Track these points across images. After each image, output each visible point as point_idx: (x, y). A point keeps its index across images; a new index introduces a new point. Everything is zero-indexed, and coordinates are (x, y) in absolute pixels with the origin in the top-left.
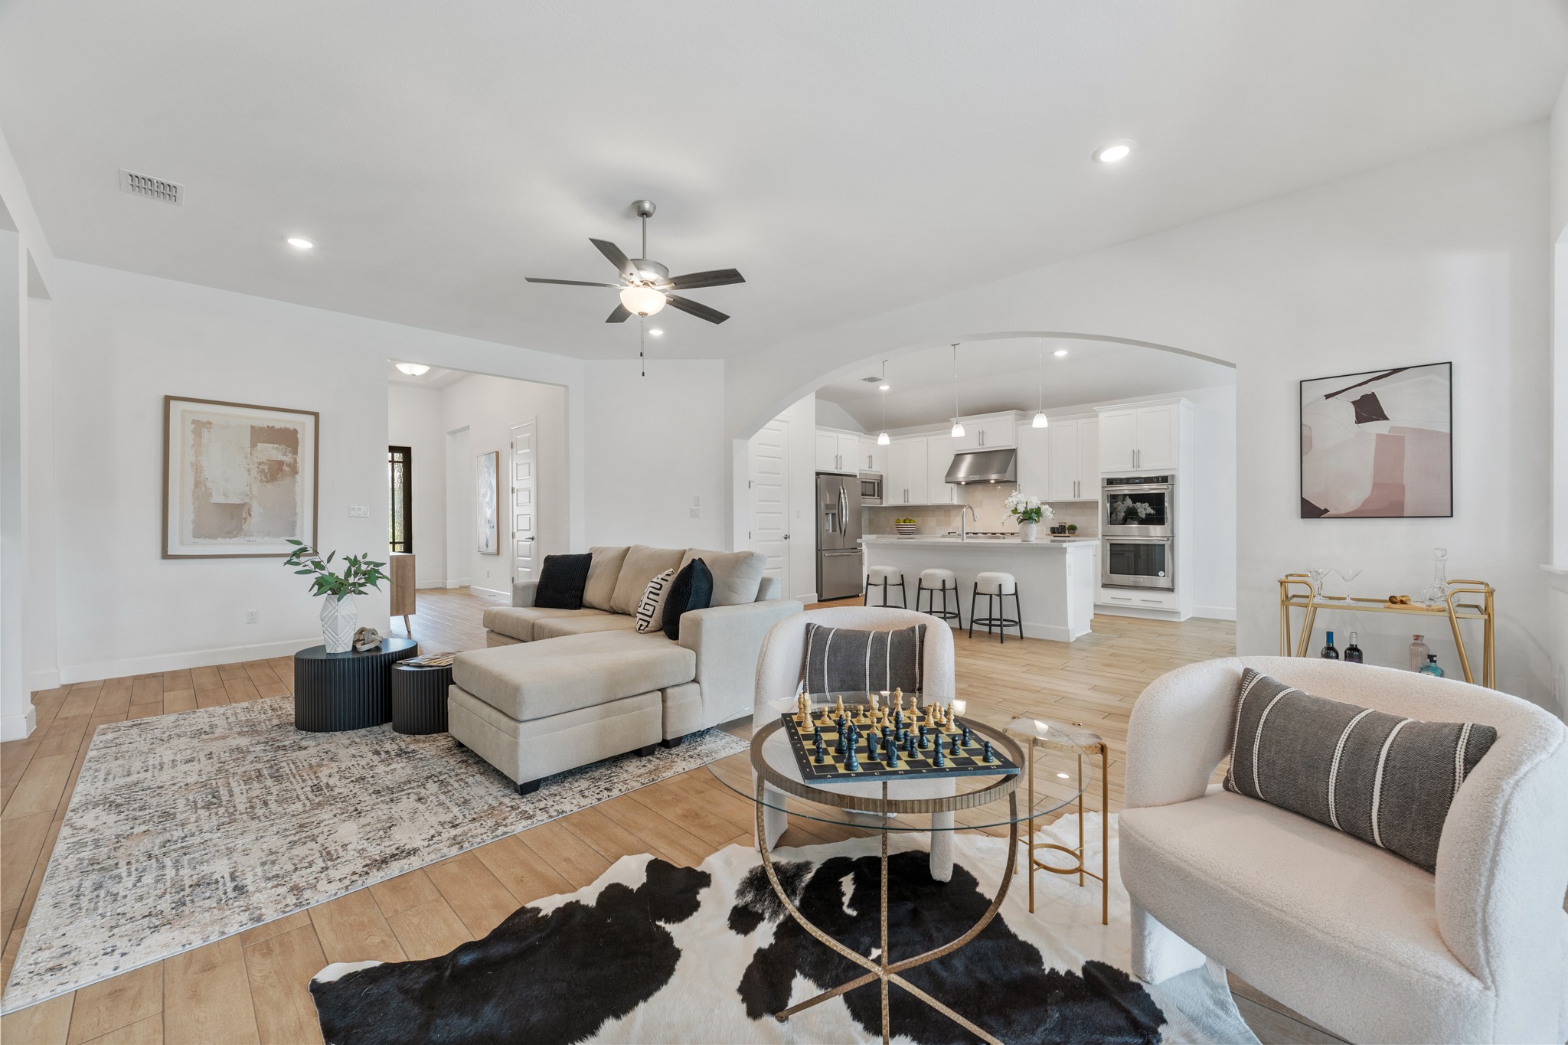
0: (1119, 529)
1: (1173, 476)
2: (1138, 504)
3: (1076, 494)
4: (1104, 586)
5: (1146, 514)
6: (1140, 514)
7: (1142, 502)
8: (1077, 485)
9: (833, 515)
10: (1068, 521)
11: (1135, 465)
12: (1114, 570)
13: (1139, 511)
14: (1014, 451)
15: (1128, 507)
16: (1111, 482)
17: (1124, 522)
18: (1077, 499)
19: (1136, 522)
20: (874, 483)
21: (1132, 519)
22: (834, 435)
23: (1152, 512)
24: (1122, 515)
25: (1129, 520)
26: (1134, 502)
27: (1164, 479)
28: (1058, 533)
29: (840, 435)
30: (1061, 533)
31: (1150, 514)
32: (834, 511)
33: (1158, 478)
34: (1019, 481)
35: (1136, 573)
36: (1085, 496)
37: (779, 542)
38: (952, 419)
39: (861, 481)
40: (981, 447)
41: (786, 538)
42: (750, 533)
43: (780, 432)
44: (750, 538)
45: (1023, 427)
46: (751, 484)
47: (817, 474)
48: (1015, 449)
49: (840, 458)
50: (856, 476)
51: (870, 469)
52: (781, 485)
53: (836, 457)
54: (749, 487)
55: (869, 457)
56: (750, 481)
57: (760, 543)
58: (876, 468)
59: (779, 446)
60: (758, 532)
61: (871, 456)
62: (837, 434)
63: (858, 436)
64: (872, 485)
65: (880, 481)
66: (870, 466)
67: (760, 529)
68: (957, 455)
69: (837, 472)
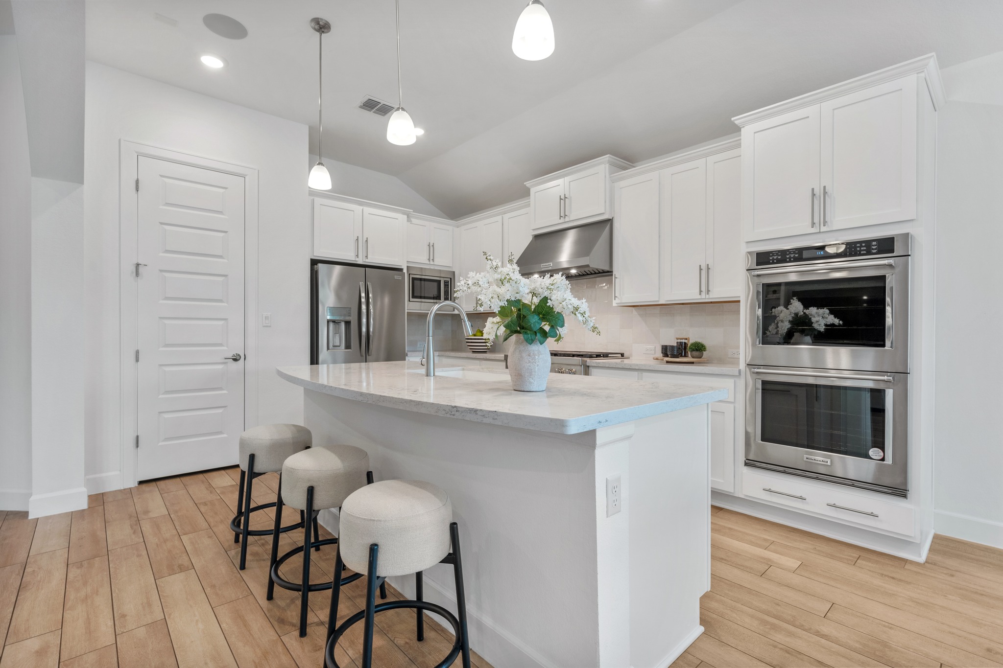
0: (779, 352)
1: (906, 236)
2: (813, 310)
3: (704, 289)
4: (749, 463)
5: (826, 325)
6: (815, 326)
7: (820, 306)
8: (705, 271)
9: (348, 323)
10: (693, 336)
11: (816, 220)
12: (766, 437)
13: (813, 320)
14: (607, 223)
15: (796, 314)
16: (763, 259)
17: (788, 339)
18: (704, 298)
19: (808, 339)
20: (439, 281)
21: (803, 332)
22: (358, 208)
23: (837, 321)
24: (785, 326)
25: (796, 335)
26: (806, 306)
27: (886, 246)
28: (673, 356)
29: (367, 210)
30: (676, 357)
31: (833, 325)
32: (347, 319)
33: (868, 243)
34: (615, 272)
35: (811, 445)
36: (718, 293)
37: (221, 367)
38: (528, 184)
39: (412, 278)
40: (562, 220)
41: (235, 360)
42: (137, 352)
43: (224, 190)
44: (137, 360)
45: (622, 183)
46: (141, 269)
47: (314, 262)
48: (610, 220)
49: (367, 241)
50: (401, 270)
51: (432, 262)
52: (225, 276)
53: (357, 240)
54: (137, 274)
55: (429, 245)
56: (138, 265)
57: (167, 369)
58: (442, 262)
59: (221, 212)
60: (161, 349)
61: (431, 244)
62: (362, 207)
63: (404, 213)
64: (435, 284)
65: (449, 280)
66: (431, 258)
67: (167, 346)
68: (537, 237)
69: (360, 262)
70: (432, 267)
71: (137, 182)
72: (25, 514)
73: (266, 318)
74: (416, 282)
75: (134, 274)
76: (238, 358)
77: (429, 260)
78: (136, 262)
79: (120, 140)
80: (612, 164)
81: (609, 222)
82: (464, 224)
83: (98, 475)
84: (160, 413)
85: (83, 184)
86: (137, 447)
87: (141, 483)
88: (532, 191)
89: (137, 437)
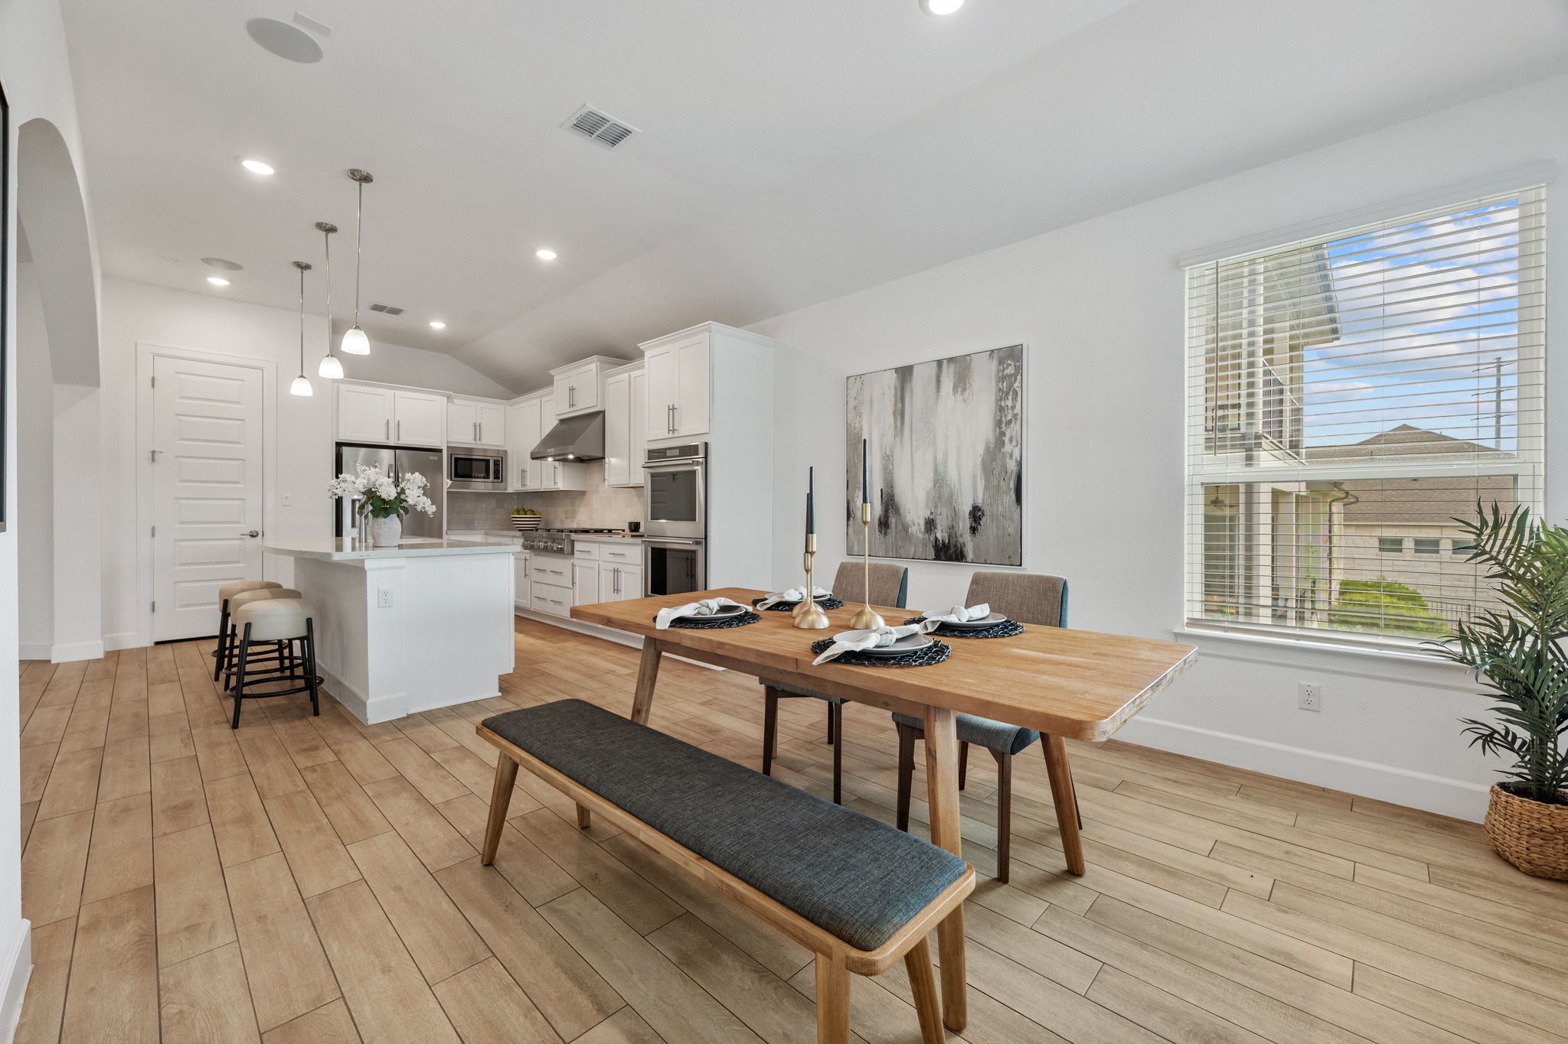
1: (705, 445)
11: (671, 428)
14: (599, 414)
20: (488, 460)
22: (389, 393)
27: (696, 450)
29: (399, 393)
34: (607, 458)
37: (238, 542)
38: (552, 372)
39: (455, 458)
40: (572, 409)
41: (252, 536)
42: (153, 528)
43: (241, 382)
44: (153, 536)
45: (610, 380)
46: (157, 456)
47: (339, 445)
48: (602, 412)
49: (398, 424)
50: (440, 451)
51: (478, 442)
52: (243, 460)
53: (388, 423)
54: (153, 460)
55: (475, 425)
56: (153, 452)
57: (182, 543)
58: (490, 441)
59: (238, 403)
60: (177, 526)
61: (478, 425)
62: (393, 392)
63: (443, 395)
64: (483, 463)
65: (500, 459)
66: (478, 438)
67: (182, 523)
68: (562, 421)
69: (392, 443)
70: (480, 447)
71: (153, 379)
72: (49, 661)
73: (286, 498)
74: (459, 461)
75: (150, 460)
76: (255, 534)
77: (475, 440)
78: (152, 450)
79: (136, 344)
80: (602, 362)
81: (603, 413)
82: (515, 404)
83: (115, 635)
84: (176, 582)
85: (100, 387)
86: (153, 611)
87: (157, 643)
88: (556, 379)
89: (154, 602)
